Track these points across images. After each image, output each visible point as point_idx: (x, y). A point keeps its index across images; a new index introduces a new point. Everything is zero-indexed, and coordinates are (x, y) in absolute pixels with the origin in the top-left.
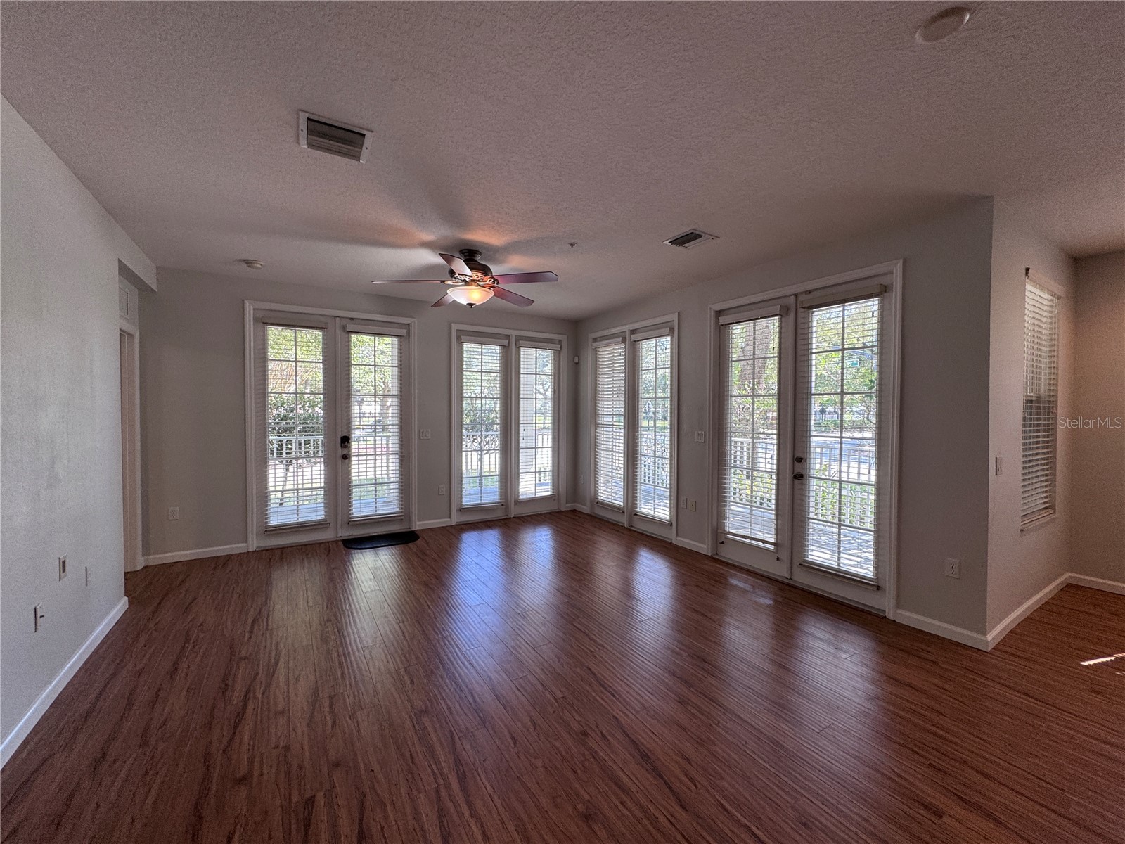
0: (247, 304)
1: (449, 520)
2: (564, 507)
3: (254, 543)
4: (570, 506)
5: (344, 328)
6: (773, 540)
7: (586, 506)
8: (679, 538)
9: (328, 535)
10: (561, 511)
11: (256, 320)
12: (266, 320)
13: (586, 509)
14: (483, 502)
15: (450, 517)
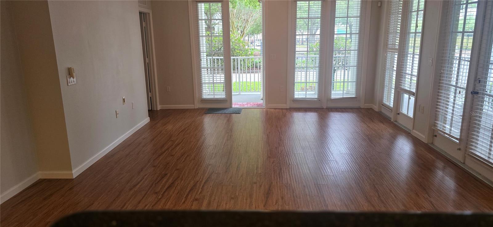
1: (285, 105)
2: (363, 105)
3: (197, 105)
4: (367, 106)
6: (459, 137)
7: (376, 105)
8: (414, 131)
9: (226, 106)
10: (361, 108)
11: (193, 0)
13: (376, 108)
14: (308, 97)
15: (286, 104)
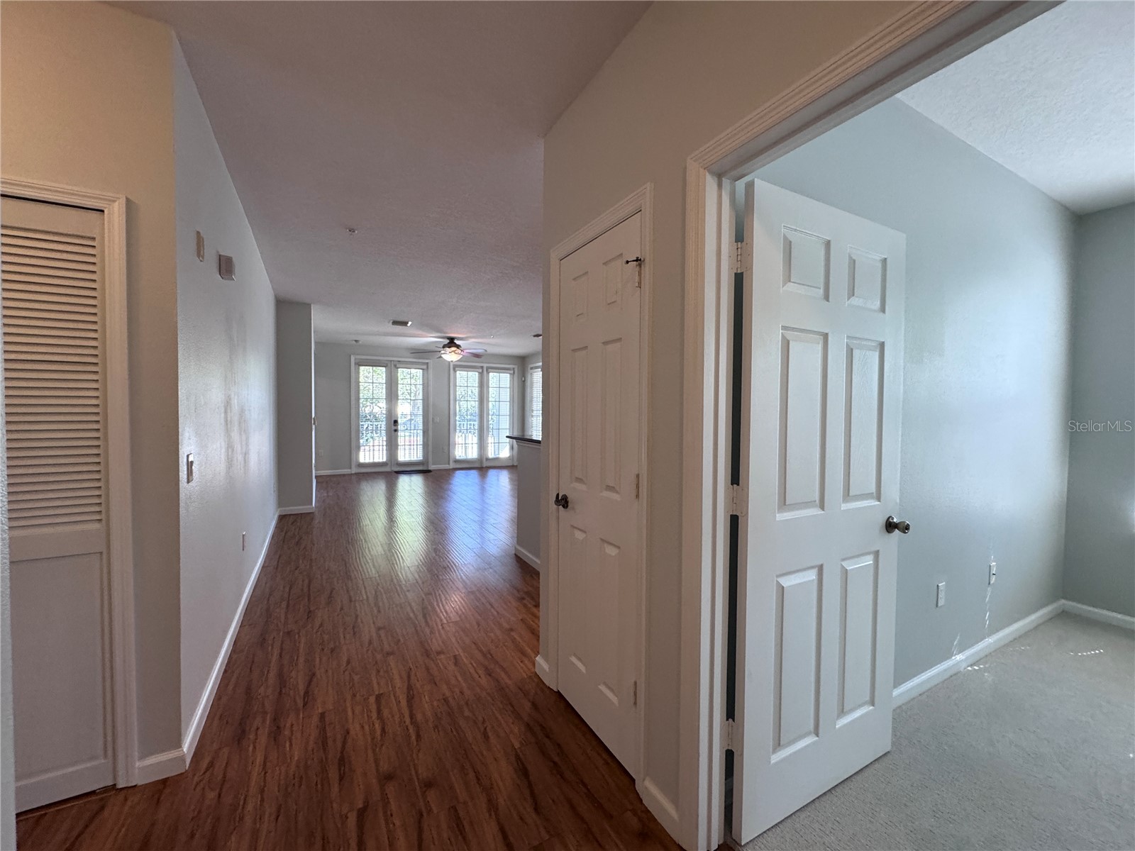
0: (352, 356)
1: (448, 465)
3: (354, 470)
5: (395, 366)
9: (387, 469)
11: (355, 364)
12: (359, 364)
14: (467, 458)
